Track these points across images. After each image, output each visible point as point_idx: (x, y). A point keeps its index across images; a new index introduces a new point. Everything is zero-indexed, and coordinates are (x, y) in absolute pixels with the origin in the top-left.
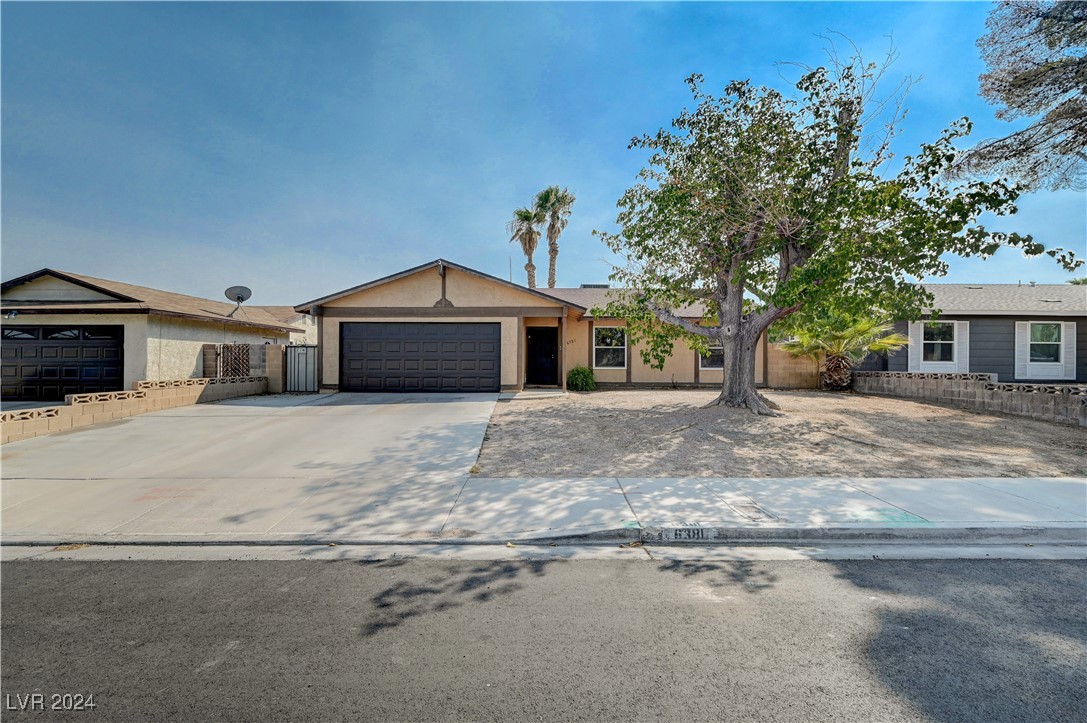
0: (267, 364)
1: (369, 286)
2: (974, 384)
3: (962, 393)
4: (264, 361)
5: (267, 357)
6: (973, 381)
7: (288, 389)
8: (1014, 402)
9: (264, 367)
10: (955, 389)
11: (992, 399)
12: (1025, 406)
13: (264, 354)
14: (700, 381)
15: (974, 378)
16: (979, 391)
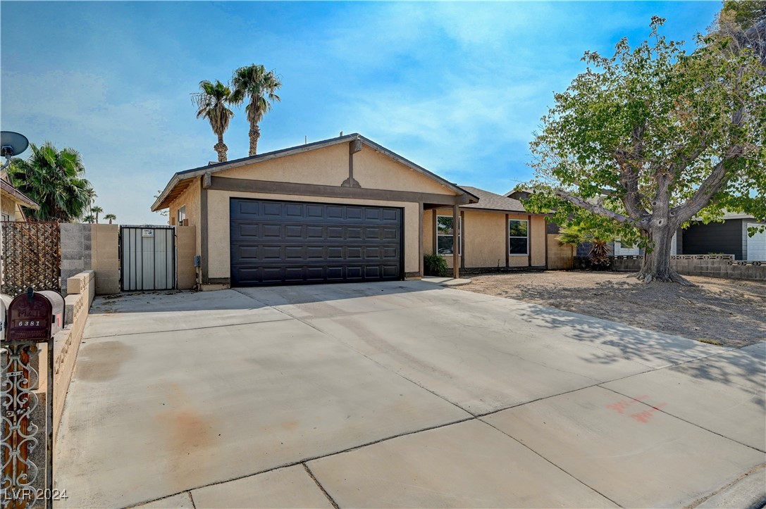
0: (93, 252)
1: (278, 155)
2: (720, 262)
3: (709, 268)
4: (88, 248)
5: (93, 243)
6: (718, 260)
7: (126, 287)
8: (750, 272)
9: (90, 256)
10: (704, 265)
11: (734, 270)
12: (758, 274)
13: (88, 238)
14: (510, 266)
15: (720, 258)
16: (723, 266)
